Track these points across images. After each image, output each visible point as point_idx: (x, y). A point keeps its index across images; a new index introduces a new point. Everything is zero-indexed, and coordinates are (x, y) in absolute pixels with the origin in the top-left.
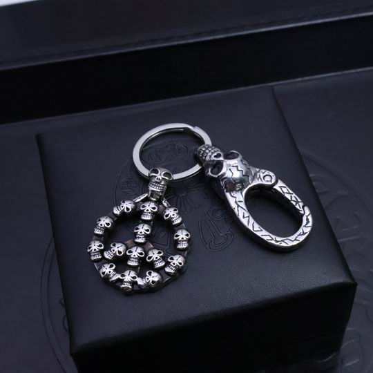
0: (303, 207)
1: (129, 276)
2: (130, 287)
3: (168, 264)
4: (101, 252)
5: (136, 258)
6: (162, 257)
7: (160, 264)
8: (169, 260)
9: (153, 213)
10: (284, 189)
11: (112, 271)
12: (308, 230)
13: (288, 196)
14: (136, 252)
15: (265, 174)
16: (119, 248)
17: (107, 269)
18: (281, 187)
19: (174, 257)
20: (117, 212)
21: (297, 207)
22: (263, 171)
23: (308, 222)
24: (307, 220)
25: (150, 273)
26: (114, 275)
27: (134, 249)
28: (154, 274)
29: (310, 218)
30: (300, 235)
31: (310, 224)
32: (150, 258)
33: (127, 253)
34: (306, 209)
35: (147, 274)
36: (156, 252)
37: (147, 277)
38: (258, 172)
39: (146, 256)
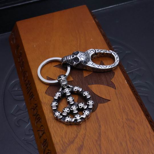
0: (109, 51)
1: (78, 117)
2: (81, 120)
3: (88, 105)
5: (76, 110)
6: (84, 104)
7: (86, 107)
9: (70, 92)
10: (99, 51)
12: (117, 56)
13: (102, 52)
14: (74, 108)
15: (90, 51)
16: (67, 110)
17: (68, 119)
19: (89, 102)
20: (56, 98)
21: (107, 52)
25: (85, 112)
27: (72, 107)
28: (86, 111)
29: (114, 52)
30: (117, 59)
31: (116, 54)
32: (81, 107)
33: (71, 109)
34: (110, 51)
35: (84, 112)
36: (81, 104)
37: (84, 114)
38: (87, 52)
39: (78, 107)
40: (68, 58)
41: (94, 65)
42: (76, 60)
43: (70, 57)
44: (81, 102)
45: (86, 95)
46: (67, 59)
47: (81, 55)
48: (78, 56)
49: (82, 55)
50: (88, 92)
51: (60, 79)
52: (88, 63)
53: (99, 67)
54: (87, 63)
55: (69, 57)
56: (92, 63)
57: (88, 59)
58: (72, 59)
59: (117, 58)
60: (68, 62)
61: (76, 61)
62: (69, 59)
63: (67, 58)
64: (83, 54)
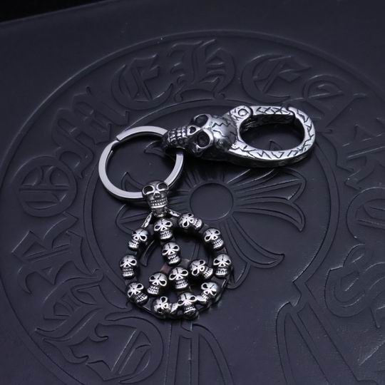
0: (288, 110)
1: (187, 300)
2: (194, 309)
3: (216, 269)
4: (144, 292)
5: (182, 280)
6: (205, 265)
7: (209, 273)
8: (215, 264)
9: (170, 229)
10: (261, 110)
11: (167, 304)
12: (309, 123)
13: (269, 112)
14: (179, 274)
15: (237, 112)
16: (159, 280)
17: (161, 305)
18: (258, 110)
19: (218, 259)
20: (134, 246)
21: (284, 113)
22: (233, 110)
23: (303, 117)
24: (301, 116)
25: (205, 286)
26: (171, 307)
27: (174, 272)
28: (209, 285)
29: (301, 113)
30: (309, 131)
31: (306, 117)
32: (196, 272)
33: (171, 279)
34: (291, 109)
35: (203, 288)
36: (198, 263)
37: (204, 292)
38: (230, 115)
39: (190, 272)
40: (179, 135)
41: (248, 152)
42: (201, 138)
43: (186, 132)
44: (197, 260)
45: (213, 239)
46: (176, 137)
47: (213, 124)
48: (206, 128)
49: (216, 124)
50: (217, 232)
51: (148, 193)
52: (233, 146)
53: (261, 156)
54: (230, 147)
55: (181, 133)
56: (244, 145)
57: (233, 136)
58: (189, 137)
59: (311, 127)
60: (181, 145)
61: (201, 142)
62: (181, 136)
63: (176, 133)
64: (219, 123)
